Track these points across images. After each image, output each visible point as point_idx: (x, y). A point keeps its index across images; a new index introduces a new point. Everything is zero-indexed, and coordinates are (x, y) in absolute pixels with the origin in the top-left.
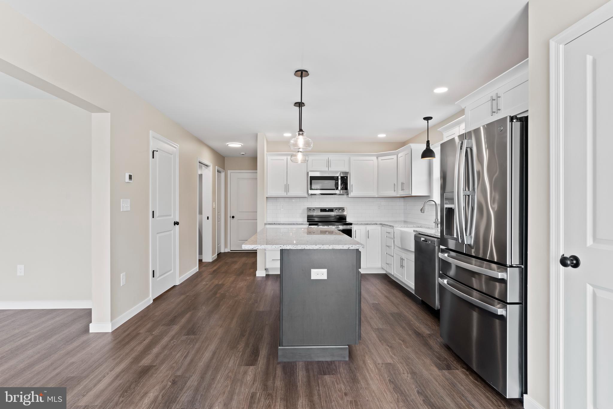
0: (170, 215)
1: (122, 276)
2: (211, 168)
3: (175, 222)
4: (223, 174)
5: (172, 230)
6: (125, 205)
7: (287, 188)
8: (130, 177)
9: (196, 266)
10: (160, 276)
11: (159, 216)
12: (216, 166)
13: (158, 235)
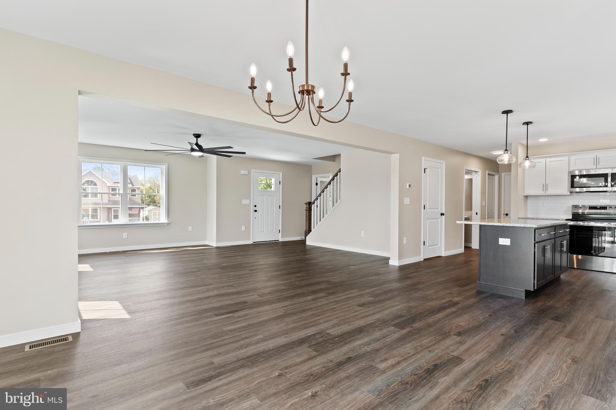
0: (438, 209)
1: (405, 239)
2: (480, 173)
3: (441, 213)
4: (497, 177)
5: (439, 219)
6: (407, 201)
7: (545, 187)
8: (410, 186)
9: (462, 248)
10: (428, 246)
11: (429, 209)
12: (487, 171)
13: (428, 221)
